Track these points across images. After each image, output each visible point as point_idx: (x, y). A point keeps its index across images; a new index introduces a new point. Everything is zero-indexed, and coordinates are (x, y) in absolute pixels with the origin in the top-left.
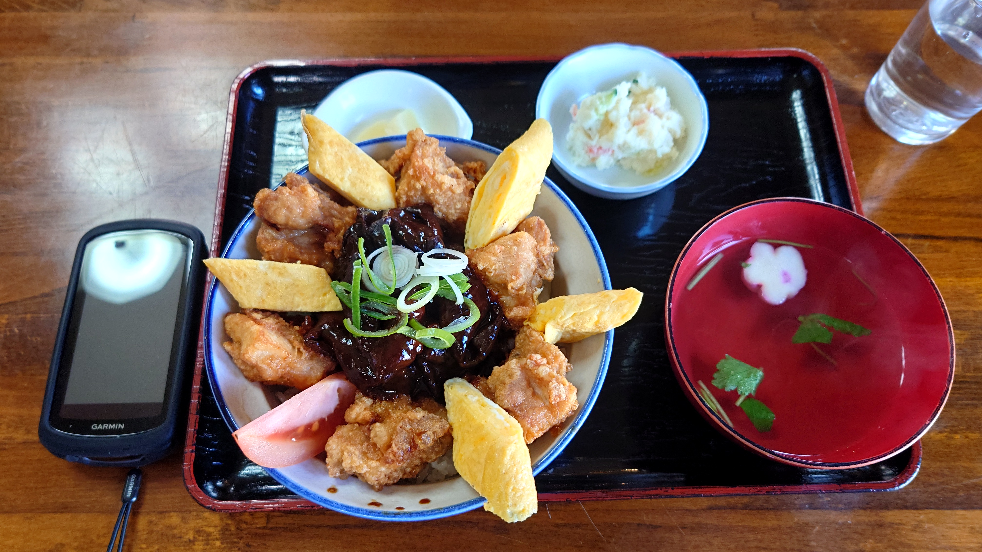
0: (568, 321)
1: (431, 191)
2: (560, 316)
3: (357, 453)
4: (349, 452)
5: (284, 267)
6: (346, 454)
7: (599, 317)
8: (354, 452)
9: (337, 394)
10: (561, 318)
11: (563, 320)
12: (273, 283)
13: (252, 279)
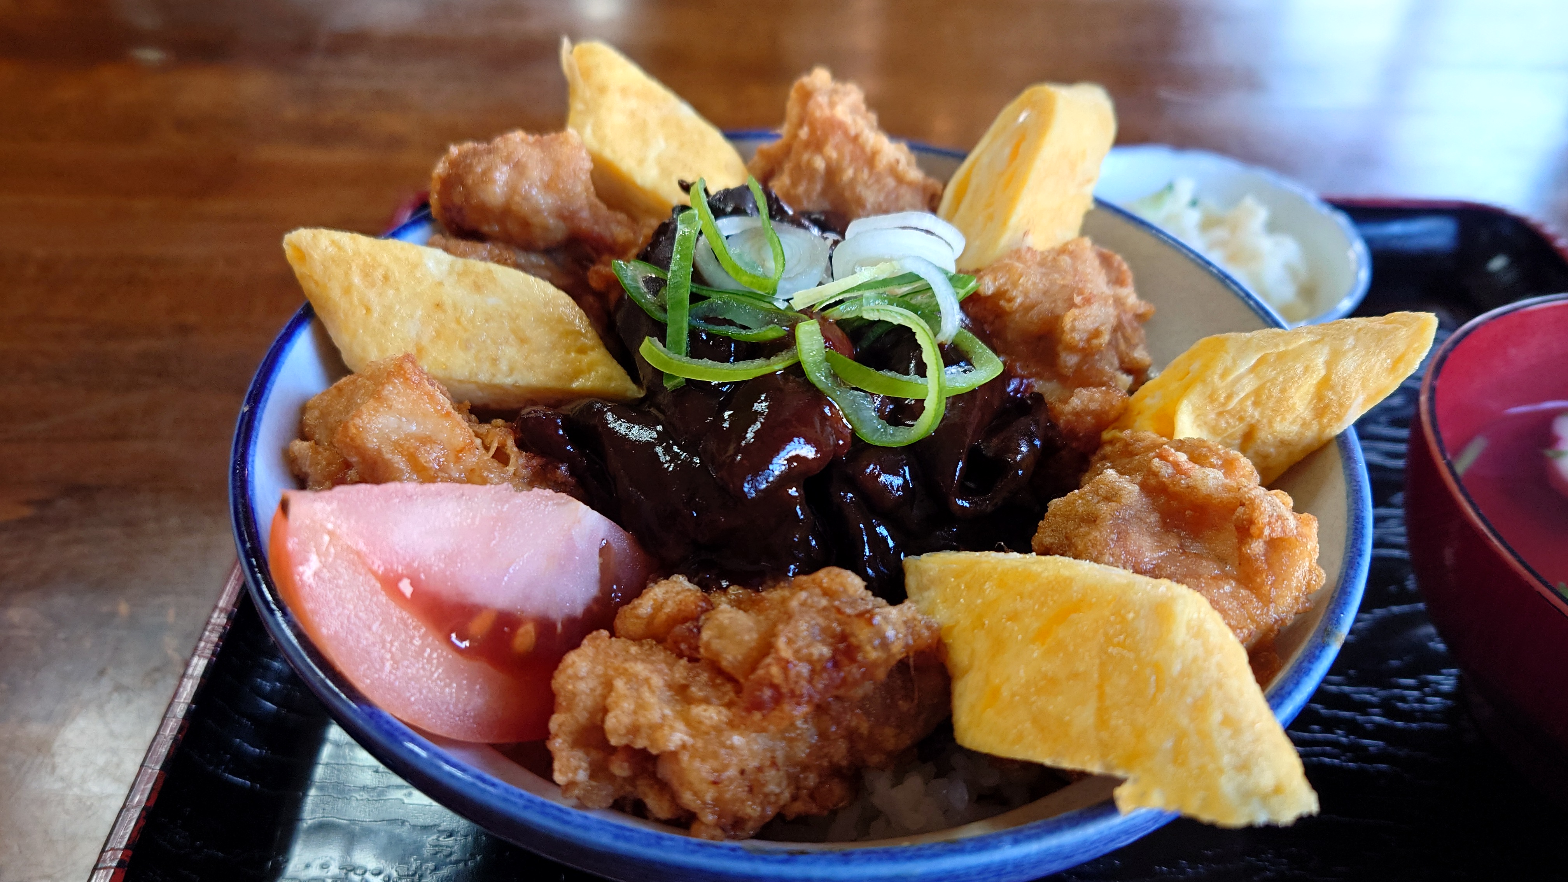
0: (1245, 381)
1: (849, 173)
2: (1219, 369)
3: (657, 681)
4: (631, 678)
5: (490, 271)
6: (620, 684)
7: (1330, 365)
8: (647, 680)
9: (597, 559)
10: (1223, 376)
11: (1231, 378)
12: (455, 307)
13: (402, 288)
